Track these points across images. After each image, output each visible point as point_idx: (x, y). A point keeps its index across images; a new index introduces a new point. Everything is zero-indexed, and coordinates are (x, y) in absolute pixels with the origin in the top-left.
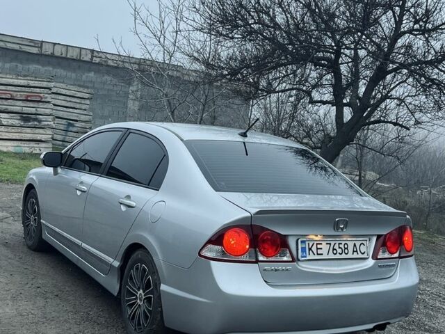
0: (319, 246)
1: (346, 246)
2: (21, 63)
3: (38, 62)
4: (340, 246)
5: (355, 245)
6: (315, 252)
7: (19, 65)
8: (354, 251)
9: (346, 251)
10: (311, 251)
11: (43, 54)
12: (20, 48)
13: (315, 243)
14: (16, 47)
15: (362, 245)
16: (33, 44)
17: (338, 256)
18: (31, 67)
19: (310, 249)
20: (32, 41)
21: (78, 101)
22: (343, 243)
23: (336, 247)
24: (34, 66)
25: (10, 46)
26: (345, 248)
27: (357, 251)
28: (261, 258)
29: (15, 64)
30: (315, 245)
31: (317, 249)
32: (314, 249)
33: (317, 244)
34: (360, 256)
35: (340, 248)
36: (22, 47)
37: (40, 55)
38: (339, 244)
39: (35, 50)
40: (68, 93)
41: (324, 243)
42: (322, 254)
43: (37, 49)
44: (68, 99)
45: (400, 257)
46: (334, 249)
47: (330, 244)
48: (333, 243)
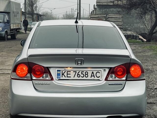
0: (68, 73)
1: (86, 73)
2: (108, 9)
3: (113, 8)
4: (83, 73)
5: (93, 73)
6: (66, 76)
7: (107, 10)
8: (92, 76)
9: (86, 76)
10: (63, 75)
11: (115, 5)
12: (107, 4)
13: (66, 71)
14: (106, 4)
15: (98, 73)
16: (111, 2)
17: (81, 78)
18: (111, 9)
19: (63, 74)
20: (111, 1)
21: (118, 19)
22: (85, 71)
23: (80, 73)
24: (112, 9)
25: (104, 4)
26: (86, 74)
27: (94, 76)
28: (34, 78)
29: (106, 9)
30: (66, 72)
31: (67, 74)
32: (65, 74)
33: (67, 72)
34: (96, 78)
35: (82, 74)
36: (108, 3)
37: (114, 5)
38: (82, 72)
39: (112, 4)
40: (115, 17)
41: (72, 72)
42: (70, 77)
43: (112, 3)
44: (115, 19)
45: (126, 80)
46: (78, 75)
47: (76, 72)
48: (77, 72)
